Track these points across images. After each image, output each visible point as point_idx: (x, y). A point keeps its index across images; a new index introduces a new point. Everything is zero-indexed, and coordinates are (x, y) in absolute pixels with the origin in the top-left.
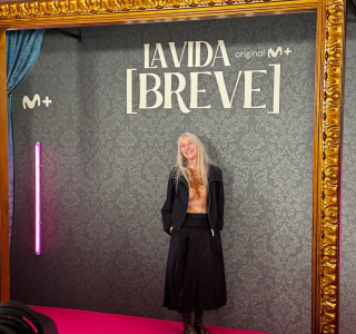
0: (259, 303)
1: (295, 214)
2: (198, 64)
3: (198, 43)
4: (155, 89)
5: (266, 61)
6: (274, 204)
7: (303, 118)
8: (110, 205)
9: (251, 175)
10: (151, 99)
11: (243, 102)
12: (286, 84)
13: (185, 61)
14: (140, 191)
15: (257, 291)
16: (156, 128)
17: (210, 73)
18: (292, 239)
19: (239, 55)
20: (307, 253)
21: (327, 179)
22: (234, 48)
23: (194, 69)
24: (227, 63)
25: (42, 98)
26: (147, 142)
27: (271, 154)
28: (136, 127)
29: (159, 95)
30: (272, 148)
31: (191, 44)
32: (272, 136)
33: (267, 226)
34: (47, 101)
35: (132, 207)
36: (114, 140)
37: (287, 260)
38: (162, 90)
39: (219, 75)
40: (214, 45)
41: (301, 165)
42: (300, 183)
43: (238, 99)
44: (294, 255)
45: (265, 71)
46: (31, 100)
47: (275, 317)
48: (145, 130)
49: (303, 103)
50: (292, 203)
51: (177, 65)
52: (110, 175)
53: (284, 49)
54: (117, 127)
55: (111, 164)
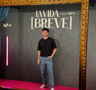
0: (65, 79)
1: (75, 56)
2: (50, 16)
3: (50, 11)
4: (39, 23)
5: (68, 16)
6: (70, 53)
7: (77, 31)
8: (27, 53)
9: (64, 45)
10: (38, 25)
11: (62, 26)
12: (73, 22)
13: (47, 15)
14: (34, 49)
15: (65, 76)
16: (39, 33)
17: (53, 19)
18: (74, 62)
19: (61, 14)
20: (78, 66)
21: (83, 46)
22: (60, 12)
23: (49, 18)
24: (58, 16)
25: (9, 24)
26: (36, 36)
27: (69, 40)
28: (34, 33)
29: (40, 24)
30: (69, 38)
31: (48, 11)
32: (69, 35)
33: (68, 59)
34: (10, 25)
35: (32, 53)
36: (28, 36)
37: (73, 68)
38: (41, 23)
39: (56, 19)
40: (55, 11)
41: (77, 43)
42: (76, 48)
43: (61, 26)
44: (75, 67)
45: (68, 18)
46: (6, 25)
47: (69, 83)
48: (36, 33)
49: (78, 27)
50: (75, 53)
51: (45, 16)
52: (27, 45)
53: (73, 13)
54: (29, 32)
55: (27, 42)
